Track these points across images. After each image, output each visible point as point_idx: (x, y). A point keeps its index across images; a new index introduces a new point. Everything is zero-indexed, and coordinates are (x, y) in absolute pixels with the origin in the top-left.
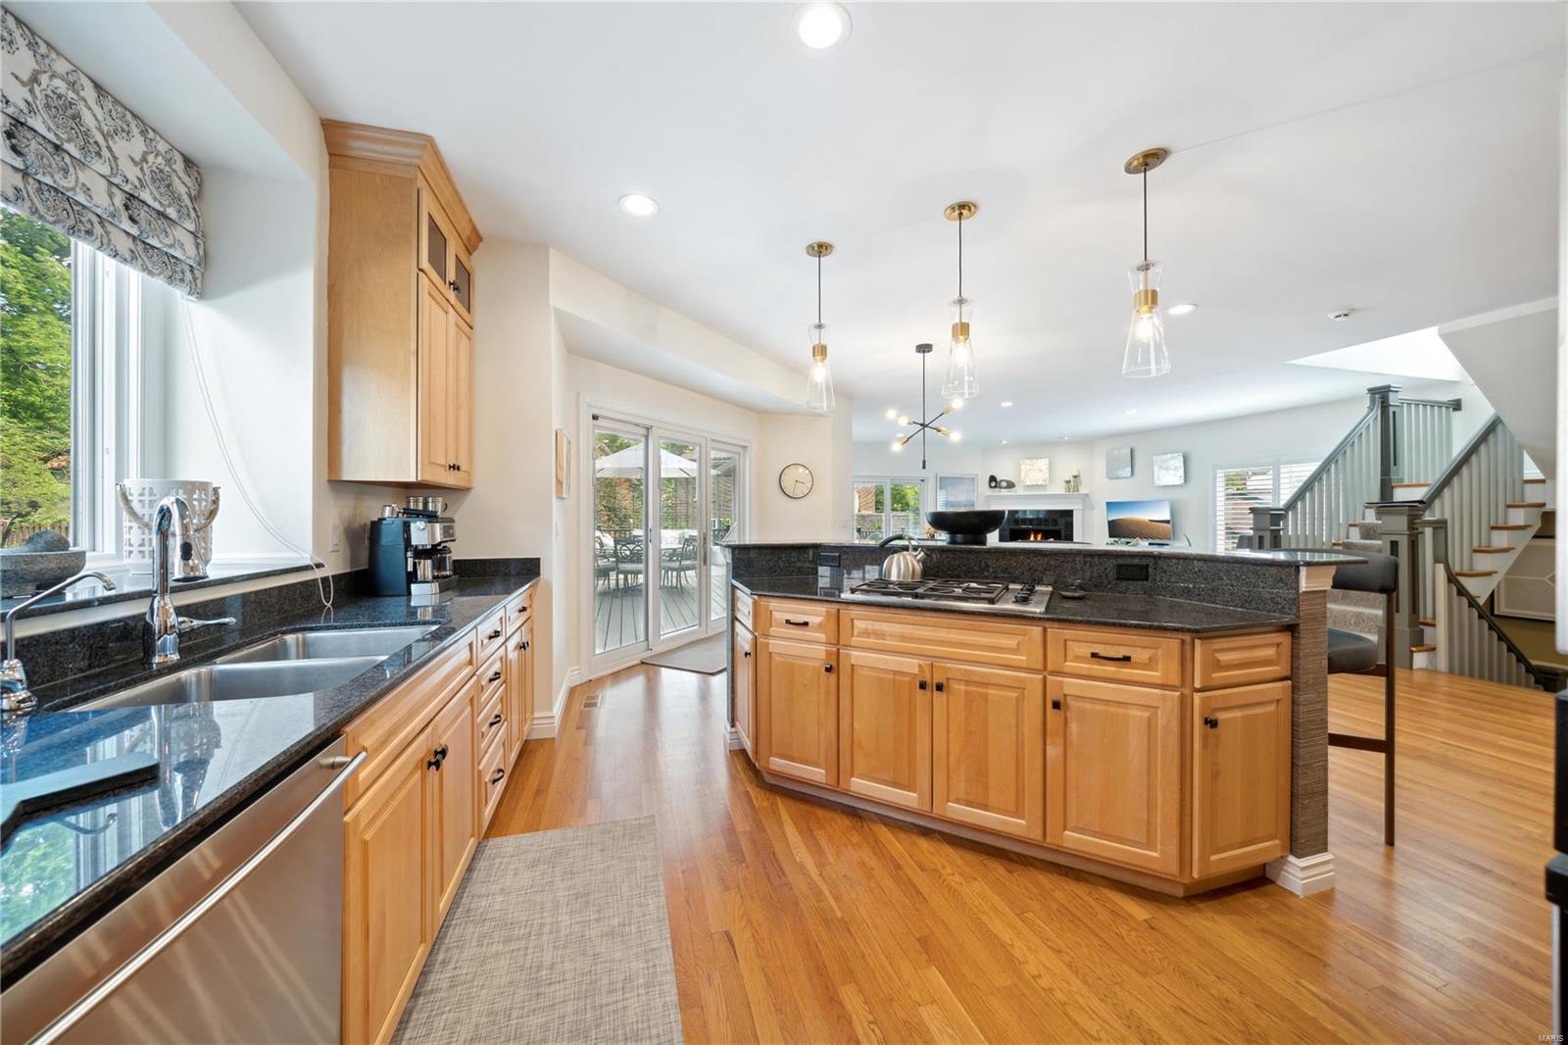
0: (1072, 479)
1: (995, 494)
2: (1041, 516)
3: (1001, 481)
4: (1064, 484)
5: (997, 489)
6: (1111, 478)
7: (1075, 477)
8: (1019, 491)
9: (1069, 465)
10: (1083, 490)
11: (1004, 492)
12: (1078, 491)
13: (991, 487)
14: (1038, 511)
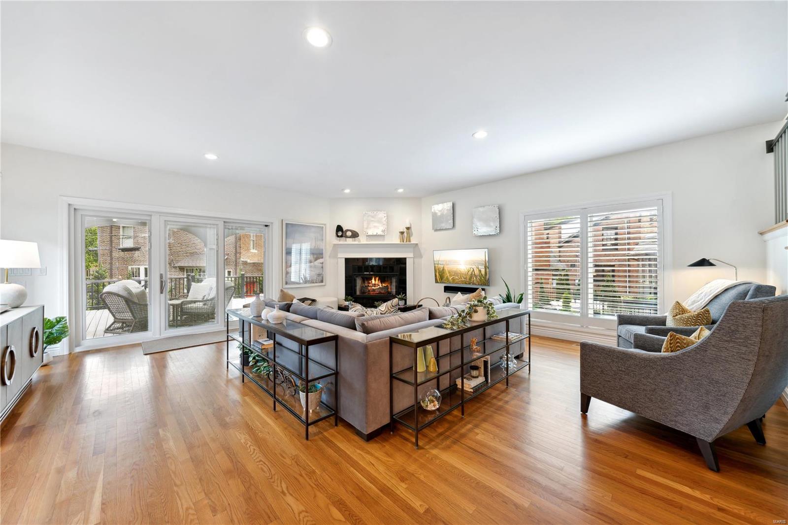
0: (405, 230)
1: (341, 242)
2: (381, 264)
3: (347, 230)
4: (399, 234)
5: (344, 238)
6: (436, 230)
7: (408, 228)
8: (362, 240)
9: (402, 218)
10: (414, 240)
11: (350, 241)
12: (410, 241)
13: (338, 236)
14: (379, 259)
